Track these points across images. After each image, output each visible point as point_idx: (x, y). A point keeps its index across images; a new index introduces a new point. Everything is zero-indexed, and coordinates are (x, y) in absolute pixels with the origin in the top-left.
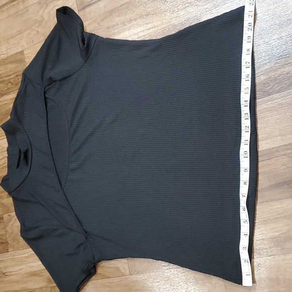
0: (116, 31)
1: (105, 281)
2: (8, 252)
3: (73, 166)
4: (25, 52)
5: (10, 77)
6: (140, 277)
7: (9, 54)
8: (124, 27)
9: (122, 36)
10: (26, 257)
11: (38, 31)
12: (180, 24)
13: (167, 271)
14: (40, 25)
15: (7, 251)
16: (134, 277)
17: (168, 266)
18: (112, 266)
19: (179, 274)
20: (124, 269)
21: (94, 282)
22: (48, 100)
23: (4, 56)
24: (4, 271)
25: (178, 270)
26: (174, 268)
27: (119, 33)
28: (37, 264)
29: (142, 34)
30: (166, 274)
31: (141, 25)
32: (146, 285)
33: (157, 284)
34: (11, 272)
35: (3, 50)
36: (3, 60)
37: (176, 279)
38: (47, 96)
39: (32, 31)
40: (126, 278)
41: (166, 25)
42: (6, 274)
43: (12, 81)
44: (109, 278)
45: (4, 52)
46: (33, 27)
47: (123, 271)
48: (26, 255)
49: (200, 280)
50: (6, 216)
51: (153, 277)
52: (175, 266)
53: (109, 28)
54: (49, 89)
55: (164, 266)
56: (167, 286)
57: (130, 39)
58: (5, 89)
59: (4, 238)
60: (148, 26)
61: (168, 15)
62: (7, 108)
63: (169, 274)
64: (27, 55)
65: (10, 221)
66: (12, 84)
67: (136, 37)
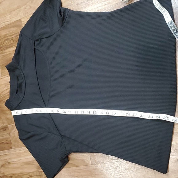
0: (83, 6)
1: (74, 168)
2: (11, 149)
3: (53, 93)
4: (22, 20)
5: (12, 36)
6: (98, 166)
7: (12, 22)
8: (88, 4)
9: (87, 9)
10: (23, 153)
11: (31, 6)
13: (116, 163)
14: (32, 2)
15: (11, 148)
16: (94, 166)
17: (117, 159)
18: (80, 159)
19: (124, 165)
20: (88, 161)
21: (68, 169)
23: (8, 23)
24: (9, 161)
25: (123, 162)
26: (121, 161)
27: (85, 7)
28: (30, 157)
29: (100, 8)
30: (115, 165)
31: (100, 2)
32: (102, 171)
33: (110, 171)
34: (13, 162)
35: (8, 19)
36: (7, 25)
37: (122, 168)
39: (27, 6)
40: (89, 167)
41: (116, 2)
42: (10, 163)
43: (13, 39)
44: (78, 166)
46: (28, 4)
47: (87, 162)
48: (23, 151)
49: (138, 169)
50: (10, 126)
51: (107, 167)
52: (122, 160)
53: (78, 4)
55: (114, 159)
56: (116, 173)
57: (92, 11)
58: (9, 44)
59: (9, 140)
60: (105, 3)
62: (10, 56)
63: (117, 165)
65: (13, 129)
66: (14, 41)
67: (97, 10)
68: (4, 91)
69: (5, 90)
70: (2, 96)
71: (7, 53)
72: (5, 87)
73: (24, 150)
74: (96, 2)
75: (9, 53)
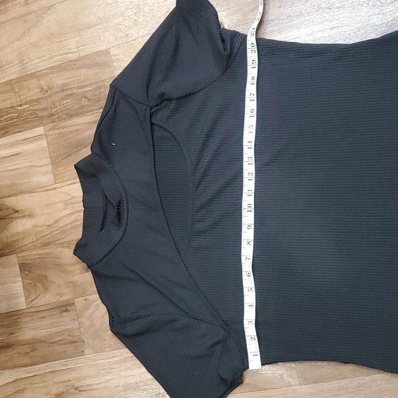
0: (276, 28)
1: (256, 395)
2: (84, 355)
4: (113, 52)
5: (85, 90)
7: (82, 54)
8: (290, 23)
9: (286, 36)
10: (117, 362)
12: (385, 25)
15: (83, 353)
21: (239, 395)
22: (155, 127)
23: (72, 56)
24: (77, 385)
27: (281, 31)
29: (319, 35)
34: (90, 385)
35: (70, 47)
36: (71, 61)
38: (153, 121)
41: (360, 25)
42: (80, 389)
43: (86, 95)
44: (265, 389)
45: (73, 50)
47: (289, 379)
50: (79, 302)
54: (158, 110)
58: (76, 107)
59: (77, 333)
60: (331, 24)
61: (366, 10)
62: (79, 137)
64: (117, 57)
65: (87, 307)
66: (90, 100)
67: (311, 38)
68: (61, 219)
69: (64, 217)
70: (56, 231)
71: (71, 129)
72: (65, 209)
73: (117, 356)
74: (308, 20)
75: (74, 128)
